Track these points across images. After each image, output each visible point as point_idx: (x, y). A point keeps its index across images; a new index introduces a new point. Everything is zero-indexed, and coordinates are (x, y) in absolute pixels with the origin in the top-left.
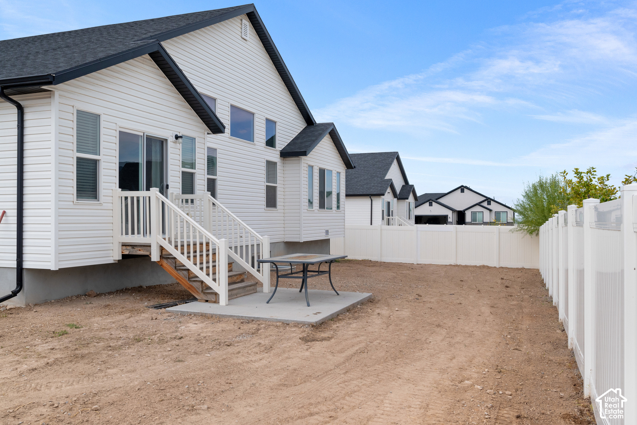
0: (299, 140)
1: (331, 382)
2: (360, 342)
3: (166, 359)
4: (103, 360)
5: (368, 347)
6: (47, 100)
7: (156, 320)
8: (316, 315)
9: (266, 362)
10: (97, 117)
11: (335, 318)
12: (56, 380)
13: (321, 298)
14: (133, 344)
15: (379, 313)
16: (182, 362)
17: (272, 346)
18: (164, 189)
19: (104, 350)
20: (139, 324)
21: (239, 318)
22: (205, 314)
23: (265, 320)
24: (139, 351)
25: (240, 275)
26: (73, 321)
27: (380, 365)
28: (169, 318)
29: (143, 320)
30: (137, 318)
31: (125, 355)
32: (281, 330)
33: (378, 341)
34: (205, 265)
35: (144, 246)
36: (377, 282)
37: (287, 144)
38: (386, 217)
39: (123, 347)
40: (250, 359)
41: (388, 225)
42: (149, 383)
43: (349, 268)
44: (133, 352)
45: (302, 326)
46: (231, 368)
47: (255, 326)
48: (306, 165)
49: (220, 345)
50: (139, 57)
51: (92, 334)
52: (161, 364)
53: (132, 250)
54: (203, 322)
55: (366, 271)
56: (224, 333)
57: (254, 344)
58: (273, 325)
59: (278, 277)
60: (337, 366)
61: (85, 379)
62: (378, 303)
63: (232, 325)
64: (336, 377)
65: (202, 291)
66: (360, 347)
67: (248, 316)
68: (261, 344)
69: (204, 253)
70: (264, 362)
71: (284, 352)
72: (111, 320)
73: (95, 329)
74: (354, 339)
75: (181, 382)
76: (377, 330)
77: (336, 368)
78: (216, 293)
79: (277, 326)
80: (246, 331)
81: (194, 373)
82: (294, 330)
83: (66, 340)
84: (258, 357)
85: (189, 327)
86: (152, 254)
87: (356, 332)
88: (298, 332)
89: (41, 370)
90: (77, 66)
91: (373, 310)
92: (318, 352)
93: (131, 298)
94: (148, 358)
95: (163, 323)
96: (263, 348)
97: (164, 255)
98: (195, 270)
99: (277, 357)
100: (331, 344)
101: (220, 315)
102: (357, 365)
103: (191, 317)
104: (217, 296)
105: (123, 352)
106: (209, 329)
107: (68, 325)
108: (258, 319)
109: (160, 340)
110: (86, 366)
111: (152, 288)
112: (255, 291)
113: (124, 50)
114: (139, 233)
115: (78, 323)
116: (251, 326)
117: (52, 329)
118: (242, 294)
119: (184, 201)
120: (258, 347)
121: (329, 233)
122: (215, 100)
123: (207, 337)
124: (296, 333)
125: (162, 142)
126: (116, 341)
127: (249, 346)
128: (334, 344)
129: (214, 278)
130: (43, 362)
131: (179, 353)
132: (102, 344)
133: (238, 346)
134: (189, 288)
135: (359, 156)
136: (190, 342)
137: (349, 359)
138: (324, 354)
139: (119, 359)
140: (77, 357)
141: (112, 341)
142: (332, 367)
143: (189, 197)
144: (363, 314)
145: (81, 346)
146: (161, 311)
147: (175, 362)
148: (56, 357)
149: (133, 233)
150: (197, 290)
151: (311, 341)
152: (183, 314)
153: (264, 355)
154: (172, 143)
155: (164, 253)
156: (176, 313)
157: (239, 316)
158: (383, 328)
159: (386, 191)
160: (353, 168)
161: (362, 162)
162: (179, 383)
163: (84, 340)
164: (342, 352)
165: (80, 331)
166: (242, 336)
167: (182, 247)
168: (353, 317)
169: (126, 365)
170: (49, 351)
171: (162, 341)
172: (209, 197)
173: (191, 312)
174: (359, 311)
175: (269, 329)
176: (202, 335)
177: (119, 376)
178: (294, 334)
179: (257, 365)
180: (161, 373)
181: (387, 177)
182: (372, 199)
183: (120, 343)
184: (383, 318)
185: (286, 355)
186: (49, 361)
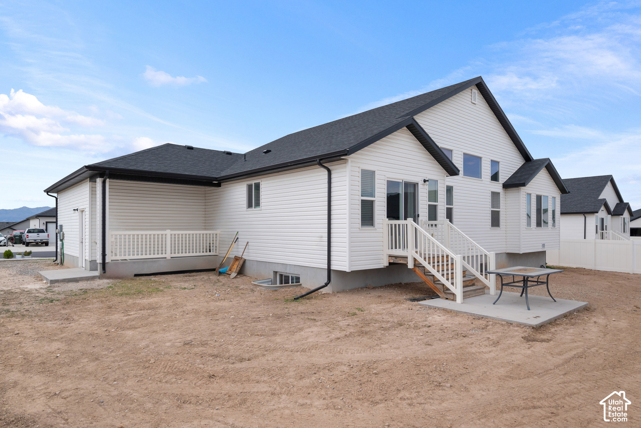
0: (519, 174)
1: (551, 380)
2: (578, 347)
3: (419, 342)
4: (379, 337)
5: (586, 353)
6: (344, 165)
7: (412, 310)
8: (535, 318)
9: (494, 355)
10: (373, 173)
11: (553, 322)
12: (351, 348)
13: (540, 303)
14: (397, 328)
15: (596, 321)
16: (431, 346)
17: (499, 341)
18: (416, 218)
19: (379, 329)
20: (401, 312)
21: (472, 315)
22: (446, 309)
23: (493, 318)
24: (401, 333)
25: (472, 280)
26: (359, 306)
27: (598, 372)
28: (421, 309)
29: (402, 309)
30: (399, 307)
31: (392, 335)
32: (506, 328)
33: (595, 349)
34: (445, 272)
35: (403, 257)
36: (592, 291)
37: (508, 178)
38: (599, 231)
39: (390, 328)
40: (481, 350)
41: (602, 239)
42: (408, 359)
43: (564, 275)
44: (398, 334)
45: (523, 326)
46: (467, 356)
47: (485, 322)
48: (525, 194)
49: (457, 335)
50: (400, 130)
51: (371, 316)
52: (416, 345)
53: (395, 260)
54: (444, 315)
55: (580, 279)
56: (460, 326)
57: (484, 338)
58: (499, 323)
59: (503, 285)
60: (557, 367)
61: (368, 350)
62: (594, 312)
63: (466, 320)
64: (556, 377)
65: (443, 291)
66: (578, 352)
67: (479, 314)
68: (489, 338)
69: (445, 263)
70: (493, 355)
71: (509, 348)
72: (382, 308)
73: (373, 313)
74: (572, 344)
75: (430, 361)
76: (593, 337)
77: (556, 368)
78: (454, 293)
79: (502, 325)
80: (477, 326)
81: (440, 356)
82: (517, 329)
83: (356, 320)
84: (488, 349)
85: (434, 318)
86: (408, 263)
87: (573, 337)
88: (521, 331)
89: (343, 339)
90: (362, 142)
91: (589, 318)
92: (539, 352)
93: (395, 292)
94: (407, 340)
95: (416, 313)
96: (491, 343)
97: (417, 264)
98: (438, 276)
99: (504, 352)
100: (550, 346)
101: (457, 311)
102: (576, 368)
103: (436, 310)
104: (455, 296)
105: (391, 333)
106: (450, 321)
107: (357, 309)
108: (487, 317)
109: (415, 326)
110: (368, 340)
111: (408, 285)
112: (484, 293)
113: (390, 126)
114: (399, 248)
115: (362, 307)
116: (481, 322)
117: (347, 310)
118: (473, 295)
119: (430, 225)
120: (487, 341)
121: (545, 246)
122: (451, 151)
123: (448, 328)
124: (518, 332)
125: (415, 186)
126: (386, 324)
127: (480, 339)
128: (553, 347)
129: (452, 282)
130: (343, 333)
131: (428, 339)
132: (377, 325)
133: (471, 338)
134: (434, 288)
135: (572, 180)
136: (435, 330)
137: (567, 361)
138: (544, 354)
139: (389, 338)
140: (363, 333)
141: (384, 323)
142: (552, 367)
143: (433, 222)
144: (579, 321)
145: (365, 325)
146: (415, 303)
147: (426, 345)
148: (351, 331)
149: (396, 248)
150: (440, 290)
151: (532, 341)
152: (430, 307)
153: (492, 349)
154: (421, 186)
155: (416, 263)
156: (425, 307)
157: (471, 313)
158: (600, 337)
159: (599, 209)
160: (568, 193)
161: (576, 186)
162: (429, 362)
163: (367, 321)
164: (560, 355)
165: (364, 314)
166: (474, 329)
167: (429, 259)
168: (570, 323)
169: (393, 343)
170: (347, 326)
171: (416, 327)
172: (448, 223)
173: (436, 307)
174: (575, 317)
175: (496, 326)
176: (444, 325)
177: (389, 350)
178: (517, 333)
179: (487, 356)
180: (417, 352)
181: (601, 197)
182: (586, 216)
183: (389, 325)
184: (600, 326)
185: (511, 351)
186: (347, 334)
